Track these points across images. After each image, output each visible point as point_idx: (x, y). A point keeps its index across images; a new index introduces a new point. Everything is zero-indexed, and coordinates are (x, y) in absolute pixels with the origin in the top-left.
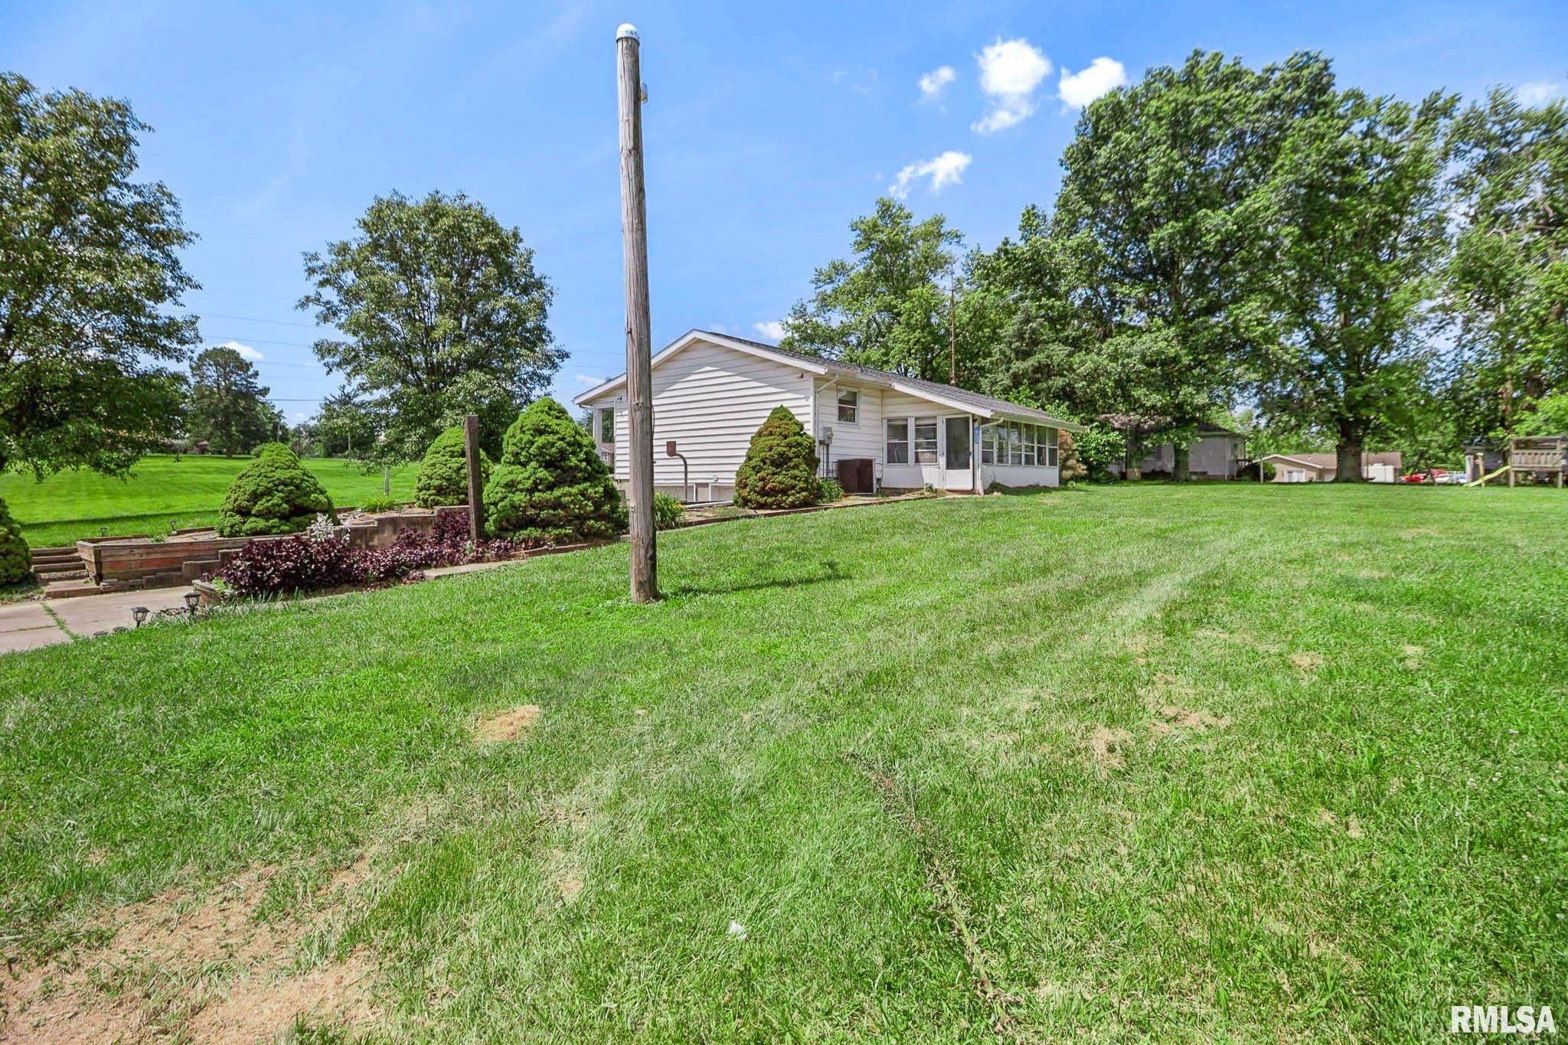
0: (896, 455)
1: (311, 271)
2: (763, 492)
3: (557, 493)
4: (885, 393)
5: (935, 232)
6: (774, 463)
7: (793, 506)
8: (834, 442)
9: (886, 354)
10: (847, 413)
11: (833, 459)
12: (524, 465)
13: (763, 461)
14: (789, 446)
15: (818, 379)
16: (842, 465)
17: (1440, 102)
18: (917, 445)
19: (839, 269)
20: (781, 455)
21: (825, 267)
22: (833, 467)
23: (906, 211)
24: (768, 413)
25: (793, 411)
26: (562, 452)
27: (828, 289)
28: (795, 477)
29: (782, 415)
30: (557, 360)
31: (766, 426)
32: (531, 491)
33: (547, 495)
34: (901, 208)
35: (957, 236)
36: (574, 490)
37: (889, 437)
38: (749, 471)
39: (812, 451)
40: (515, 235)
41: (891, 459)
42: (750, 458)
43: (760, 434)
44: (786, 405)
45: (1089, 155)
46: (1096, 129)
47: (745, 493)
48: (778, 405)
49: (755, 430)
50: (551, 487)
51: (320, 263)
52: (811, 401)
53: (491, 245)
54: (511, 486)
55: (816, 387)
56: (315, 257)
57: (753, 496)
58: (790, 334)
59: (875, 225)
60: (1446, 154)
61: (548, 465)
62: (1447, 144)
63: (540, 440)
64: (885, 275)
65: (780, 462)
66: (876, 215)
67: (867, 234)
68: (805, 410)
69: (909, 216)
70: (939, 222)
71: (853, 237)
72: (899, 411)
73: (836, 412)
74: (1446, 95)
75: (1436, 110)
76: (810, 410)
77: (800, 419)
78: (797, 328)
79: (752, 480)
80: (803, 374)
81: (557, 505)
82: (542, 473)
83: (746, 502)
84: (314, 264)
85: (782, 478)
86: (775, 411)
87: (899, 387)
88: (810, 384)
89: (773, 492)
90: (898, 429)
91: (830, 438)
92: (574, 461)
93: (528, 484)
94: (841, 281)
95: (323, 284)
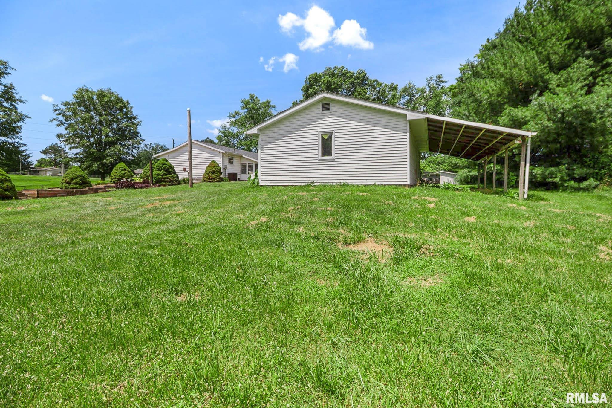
0: (244, 172)
1: (55, 110)
2: (209, 179)
3: (168, 176)
4: (241, 157)
5: (268, 105)
6: (212, 173)
7: (216, 182)
8: (227, 169)
9: (251, 143)
10: (231, 161)
11: (227, 173)
12: (160, 171)
13: (209, 172)
14: (215, 169)
15: (223, 153)
16: (229, 174)
17: (394, 86)
18: (249, 170)
19: (237, 113)
20: (213, 171)
21: (233, 113)
22: (227, 175)
23: (258, 99)
24: (211, 161)
25: (216, 161)
26: (168, 168)
27: (234, 119)
28: (216, 176)
29: (214, 162)
30: (140, 142)
31: (210, 164)
32: (162, 176)
33: (166, 176)
34: (257, 98)
35: (274, 107)
36: (171, 176)
37: (242, 168)
38: (206, 174)
39: (221, 170)
40: (128, 102)
41: (242, 173)
42: (206, 171)
43: (208, 166)
44: (214, 159)
45: (308, 90)
46: (310, 83)
47: (205, 179)
48: (213, 160)
49: (207, 165)
50: (166, 175)
51: (58, 108)
52: (221, 159)
53: (121, 106)
54: (158, 175)
55: (223, 155)
56: (57, 106)
57: (207, 180)
58: (220, 134)
59: (248, 102)
60: (401, 97)
61: (166, 171)
62: (401, 94)
63: (164, 166)
64: (252, 118)
65: (213, 172)
66: (249, 98)
67: (246, 104)
68: (219, 161)
69: (259, 100)
70: (269, 102)
71: (242, 105)
72: (244, 162)
73: (228, 161)
74: (395, 84)
75: (393, 88)
76: (221, 161)
77: (218, 163)
78: (222, 132)
79: (206, 177)
80: (219, 152)
81: (168, 178)
82: (165, 172)
83: (205, 181)
84: (56, 108)
85: (213, 176)
86: (212, 161)
87: (244, 156)
88: (221, 155)
89: (212, 179)
90: (244, 166)
91: (226, 168)
92: (170, 170)
93: (162, 174)
94: (238, 117)
95: (59, 114)
